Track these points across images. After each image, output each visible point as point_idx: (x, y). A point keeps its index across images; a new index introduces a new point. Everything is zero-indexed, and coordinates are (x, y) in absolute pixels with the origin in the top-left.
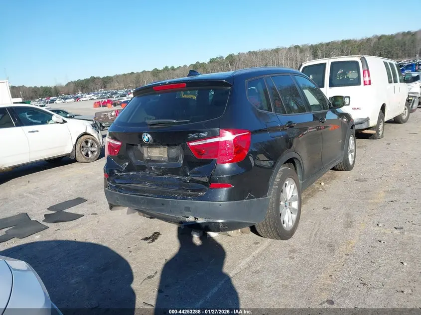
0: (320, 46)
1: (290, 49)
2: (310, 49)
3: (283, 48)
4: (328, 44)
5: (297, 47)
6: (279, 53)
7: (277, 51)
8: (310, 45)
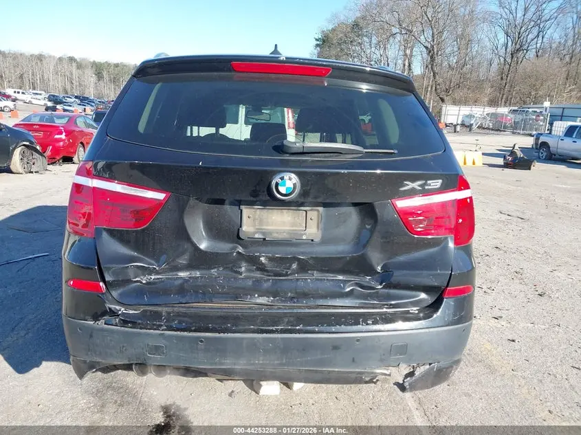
0: (106, 65)
1: (60, 59)
2: (92, 67)
3: (50, 57)
4: (117, 65)
5: (71, 59)
6: (44, 62)
7: (40, 58)
8: (92, 60)
